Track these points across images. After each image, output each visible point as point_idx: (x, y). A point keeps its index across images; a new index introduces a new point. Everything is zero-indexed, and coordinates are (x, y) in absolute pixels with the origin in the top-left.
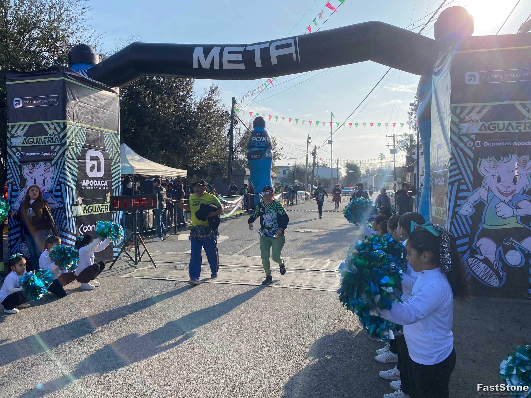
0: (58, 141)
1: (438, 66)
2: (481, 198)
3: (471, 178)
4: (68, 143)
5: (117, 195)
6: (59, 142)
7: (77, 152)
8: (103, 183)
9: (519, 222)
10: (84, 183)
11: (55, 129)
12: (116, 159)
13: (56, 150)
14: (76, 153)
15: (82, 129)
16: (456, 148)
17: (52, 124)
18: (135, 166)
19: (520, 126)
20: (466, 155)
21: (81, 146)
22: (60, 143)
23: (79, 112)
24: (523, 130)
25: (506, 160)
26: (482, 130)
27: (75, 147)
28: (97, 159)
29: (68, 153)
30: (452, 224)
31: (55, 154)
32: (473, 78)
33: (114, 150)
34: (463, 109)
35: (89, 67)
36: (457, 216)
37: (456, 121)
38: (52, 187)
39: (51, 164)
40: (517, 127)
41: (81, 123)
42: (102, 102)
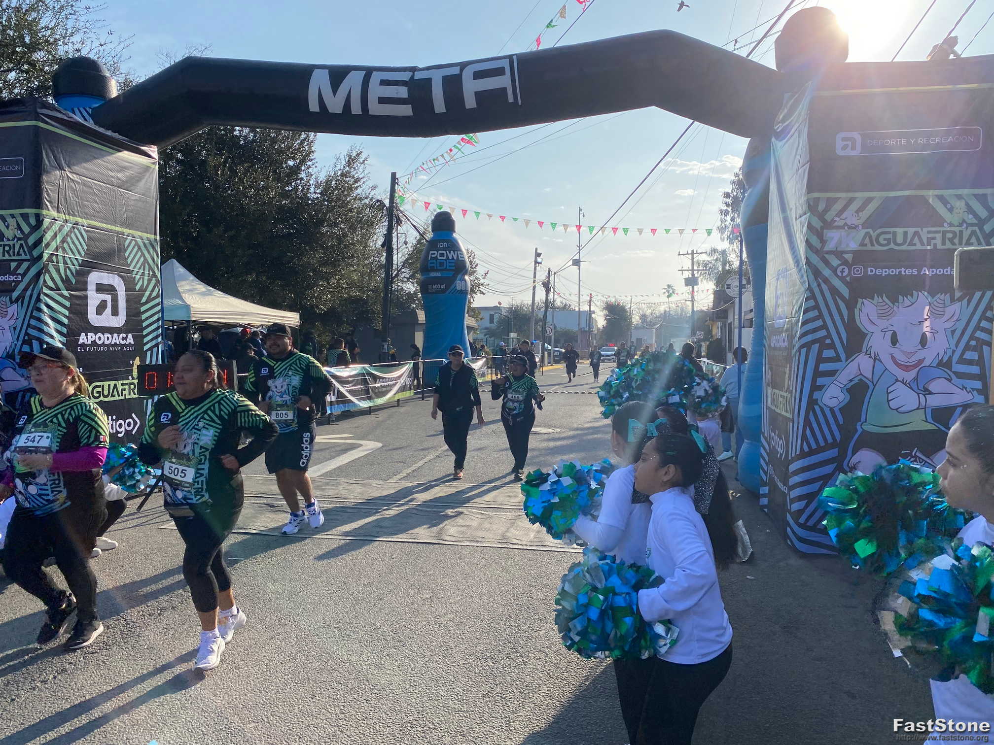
0: (24, 252)
1: (783, 121)
2: (861, 374)
3: (844, 336)
4: (46, 256)
5: (154, 363)
6: (26, 255)
7: (66, 275)
8: (123, 339)
9: (930, 419)
10: (83, 339)
11: (19, 228)
12: (153, 290)
13: (21, 271)
14: (64, 276)
15: (78, 229)
16: (816, 279)
17: (13, 216)
18: (194, 303)
19: (934, 238)
20: (834, 291)
21: (75, 262)
22: (28, 257)
23: (70, 194)
24: (939, 246)
25: (907, 303)
26: (866, 245)
27: (61, 266)
28: (110, 289)
29: (47, 277)
30: (807, 423)
31: (20, 278)
32: (850, 143)
33: (146, 272)
34: (830, 202)
35: (96, 103)
36: (816, 407)
37: (817, 226)
38: (13, 346)
39: (11, 299)
40: (929, 240)
41: (74, 215)
42: (120, 175)
